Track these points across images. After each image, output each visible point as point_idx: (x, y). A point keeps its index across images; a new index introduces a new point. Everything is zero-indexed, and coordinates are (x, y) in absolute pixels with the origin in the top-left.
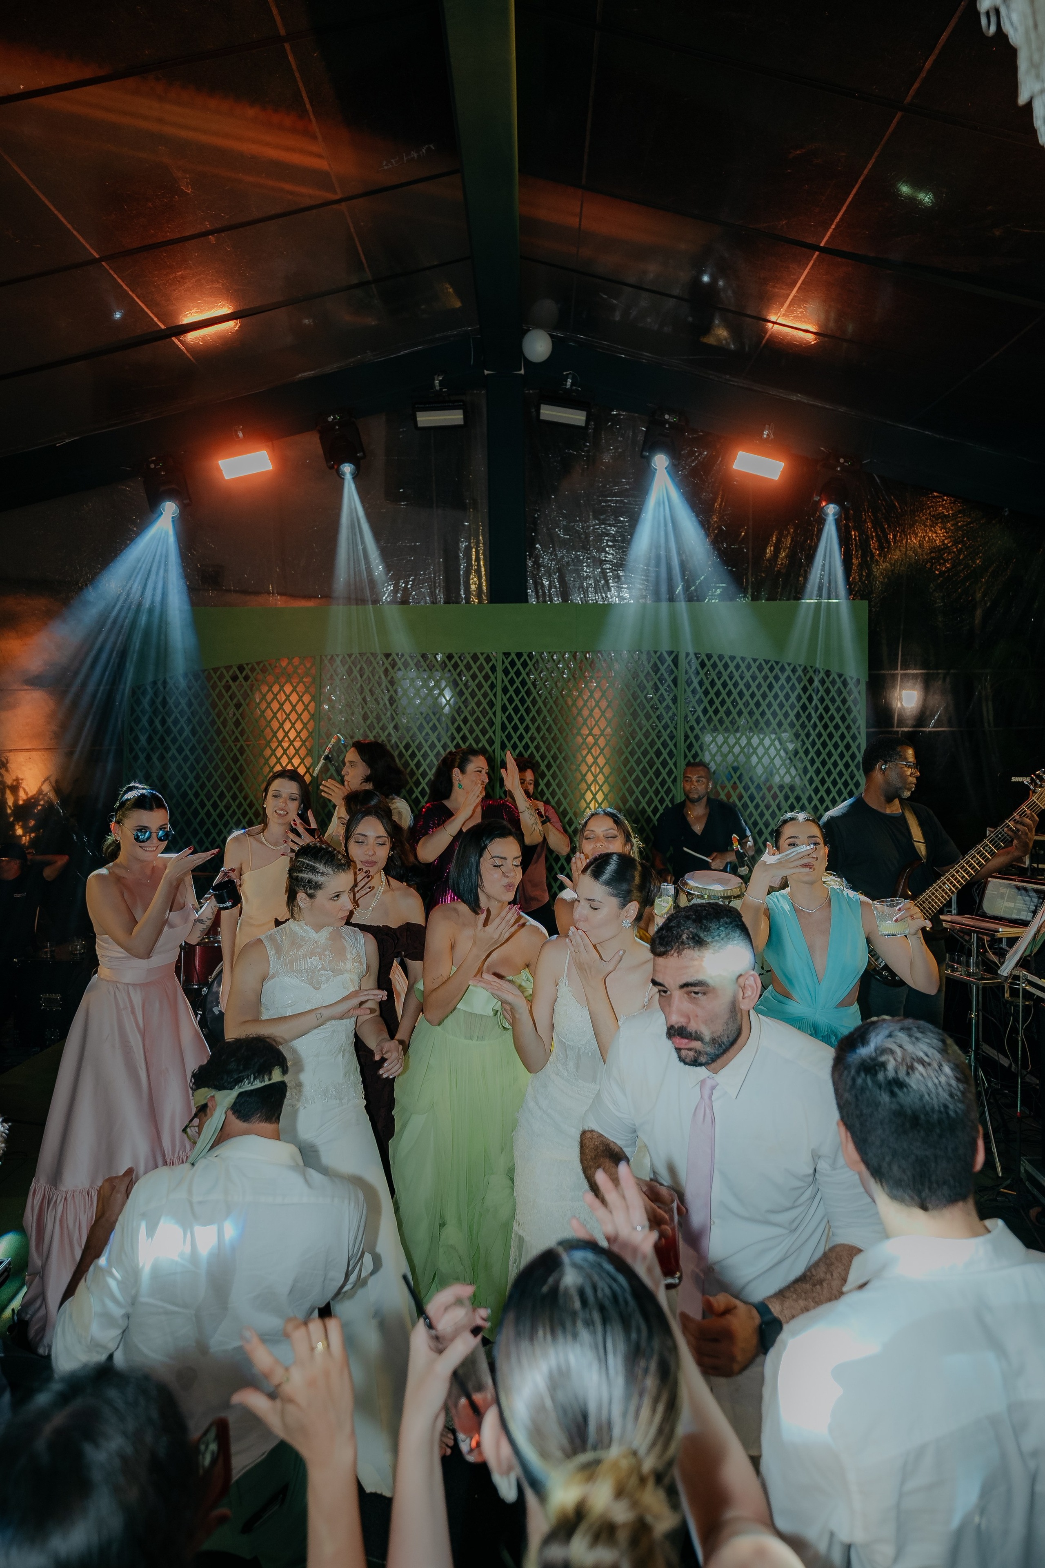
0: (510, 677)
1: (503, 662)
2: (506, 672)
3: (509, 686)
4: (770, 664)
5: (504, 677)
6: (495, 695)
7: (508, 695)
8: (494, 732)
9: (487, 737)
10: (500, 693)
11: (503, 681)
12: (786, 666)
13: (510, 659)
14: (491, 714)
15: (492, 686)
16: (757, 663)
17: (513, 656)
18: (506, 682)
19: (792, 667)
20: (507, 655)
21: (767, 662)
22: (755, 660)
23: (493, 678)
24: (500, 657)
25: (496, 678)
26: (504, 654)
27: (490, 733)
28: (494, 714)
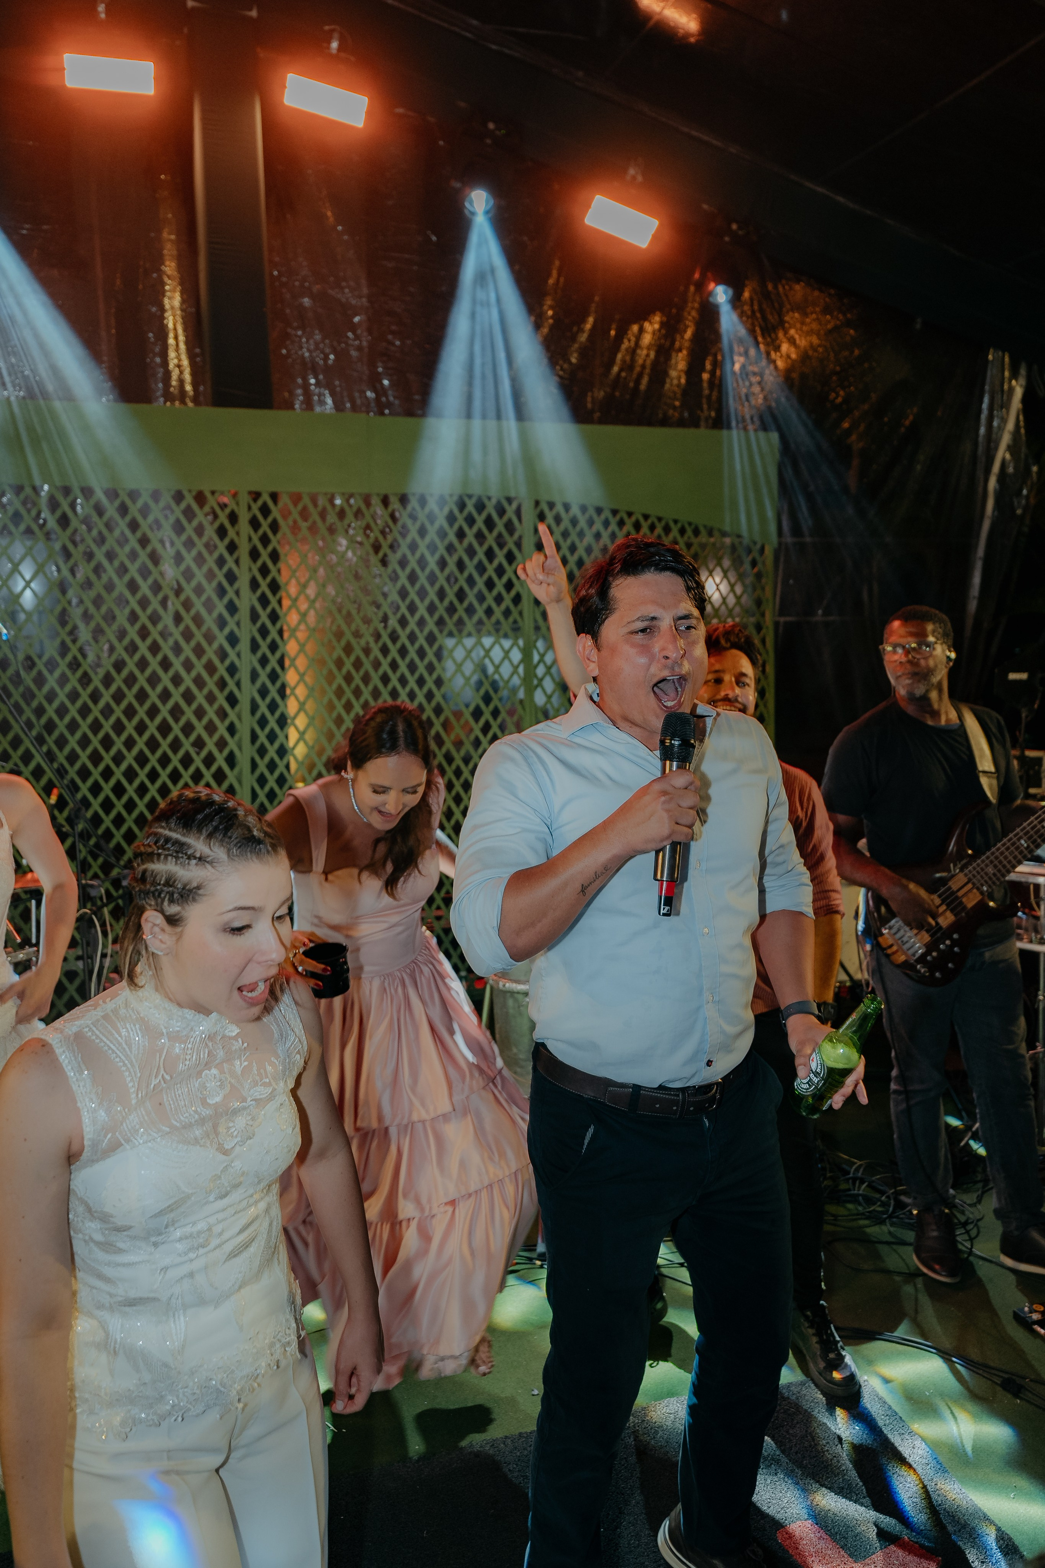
0: (260, 532)
1: (250, 508)
2: (255, 524)
3: (260, 547)
4: (649, 521)
5: (252, 533)
6: (237, 562)
7: (259, 563)
8: (238, 624)
9: (227, 631)
10: (245, 559)
11: (250, 539)
12: (672, 524)
13: (260, 503)
14: (231, 594)
15: (232, 548)
16: (633, 519)
17: (266, 497)
18: (256, 541)
19: (679, 525)
20: (256, 496)
21: (646, 517)
22: (630, 514)
23: (231, 533)
24: (245, 499)
25: (238, 534)
26: (250, 493)
27: (231, 625)
28: (237, 593)
